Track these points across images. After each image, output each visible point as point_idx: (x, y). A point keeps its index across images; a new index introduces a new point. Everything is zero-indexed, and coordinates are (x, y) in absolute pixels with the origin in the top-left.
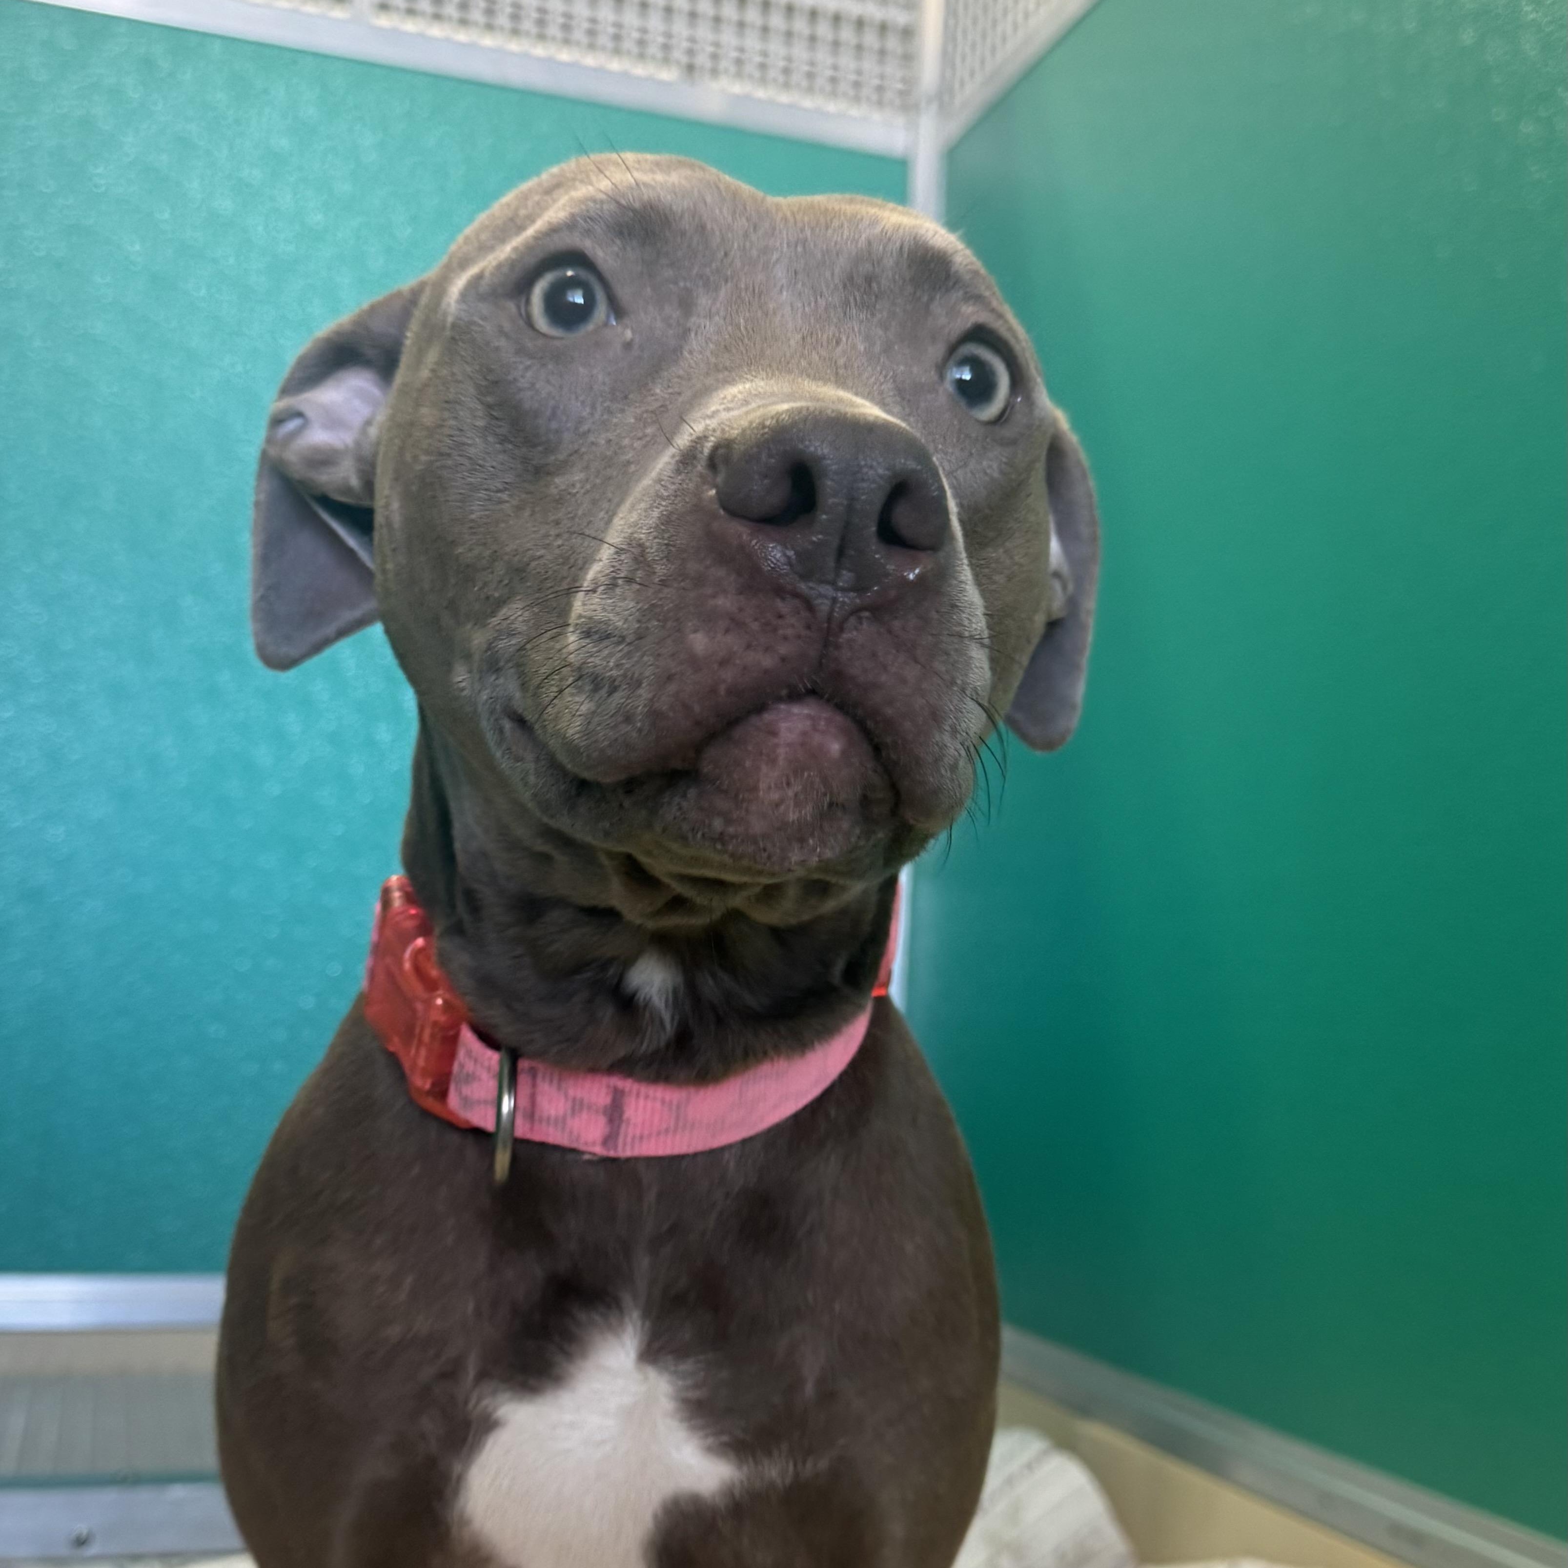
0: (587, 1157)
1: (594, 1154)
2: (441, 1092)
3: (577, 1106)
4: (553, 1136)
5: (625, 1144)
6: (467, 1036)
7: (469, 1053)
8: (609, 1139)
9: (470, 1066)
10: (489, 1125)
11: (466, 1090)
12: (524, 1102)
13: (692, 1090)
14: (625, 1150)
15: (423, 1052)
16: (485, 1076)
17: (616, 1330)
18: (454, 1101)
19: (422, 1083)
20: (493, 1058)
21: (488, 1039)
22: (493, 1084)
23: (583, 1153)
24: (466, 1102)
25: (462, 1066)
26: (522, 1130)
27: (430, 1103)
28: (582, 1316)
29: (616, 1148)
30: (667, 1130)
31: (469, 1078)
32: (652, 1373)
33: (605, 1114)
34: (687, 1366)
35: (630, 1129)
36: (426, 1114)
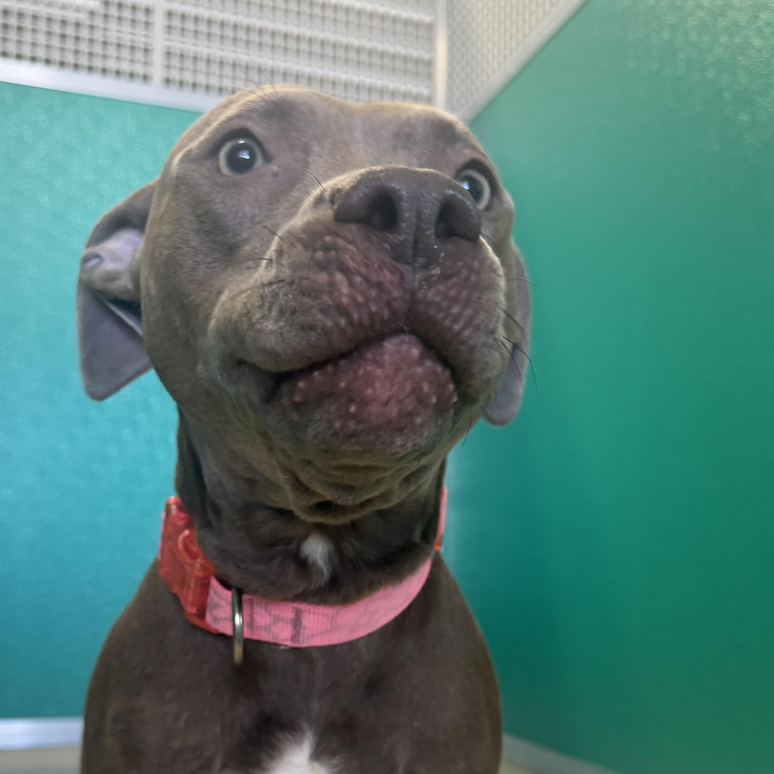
0: (282, 647)
1: (287, 646)
2: (202, 614)
3: (277, 619)
4: (264, 636)
5: (303, 640)
6: (214, 583)
7: (216, 593)
8: (295, 637)
9: (216, 600)
10: (228, 631)
11: (216, 613)
12: (247, 619)
13: (339, 607)
14: (304, 644)
15: (191, 592)
16: (224, 604)
17: (299, 742)
18: (209, 618)
19: (191, 610)
20: (228, 594)
21: (226, 585)
22: (229, 609)
23: (280, 645)
24: (216, 619)
25: (212, 599)
26: (247, 634)
27: (196, 621)
28: (280, 736)
29: (299, 642)
30: (326, 632)
31: (216, 606)
32: (316, 766)
33: (291, 624)
34: (335, 761)
35: (306, 632)
36: (194, 627)
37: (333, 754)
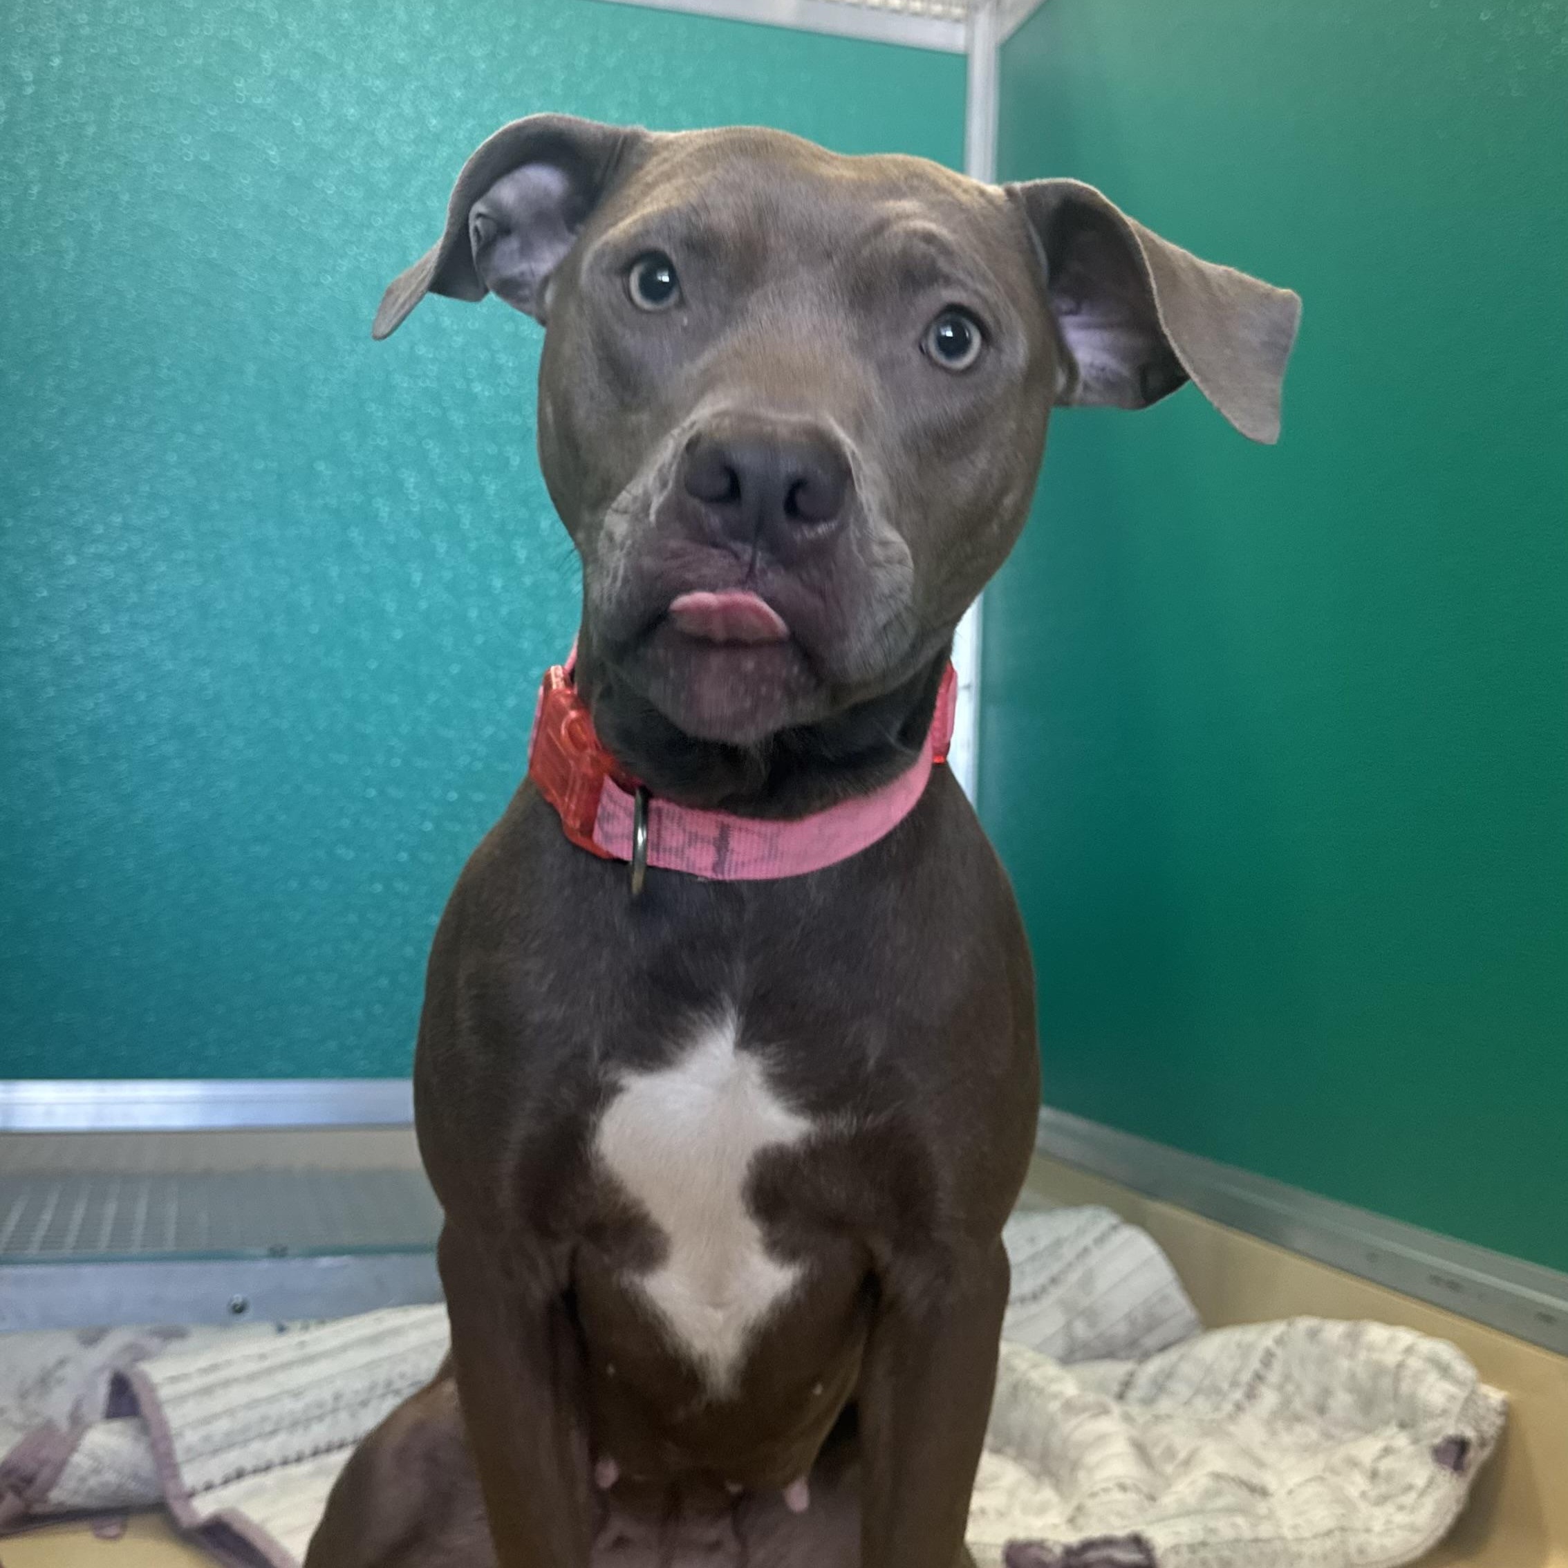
0: (699, 879)
1: (706, 878)
2: (588, 830)
3: (693, 838)
4: (674, 863)
5: (729, 871)
6: (609, 783)
7: (610, 797)
8: (717, 866)
9: (611, 807)
10: (626, 855)
11: (608, 827)
12: (654, 837)
13: (781, 825)
14: (730, 875)
15: (575, 800)
16: (622, 814)
17: (718, 1023)
18: (598, 836)
19: (574, 823)
20: (630, 802)
21: (626, 788)
22: (628, 823)
23: (697, 877)
24: (608, 837)
25: (604, 808)
26: (652, 860)
27: (580, 840)
28: (693, 1015)
29: (723, 873)
30: (763, 858)
31: (610, 817)
32: (745, 1055)
33: (714, 845)
34: (772, 1049)
35: (735, 857)
36: (577, 848)
37: (766, 1040)
